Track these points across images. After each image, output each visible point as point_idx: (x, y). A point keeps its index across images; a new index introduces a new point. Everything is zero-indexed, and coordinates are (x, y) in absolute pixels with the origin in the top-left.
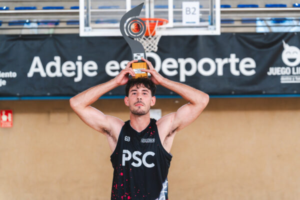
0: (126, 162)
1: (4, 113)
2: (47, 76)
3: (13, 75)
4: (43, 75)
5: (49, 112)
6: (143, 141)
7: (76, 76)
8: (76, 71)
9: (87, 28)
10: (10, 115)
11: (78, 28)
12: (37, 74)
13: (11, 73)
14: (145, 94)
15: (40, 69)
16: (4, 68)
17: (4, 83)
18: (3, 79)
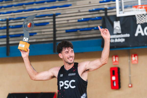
1: (133, 56)
2: (145, 35)
6: (70, 74)
12: (140, 34)
13: (127, 34)
15: (141, 32)
16: (123, 32)
17: (123, 40)
18: (123, 38)
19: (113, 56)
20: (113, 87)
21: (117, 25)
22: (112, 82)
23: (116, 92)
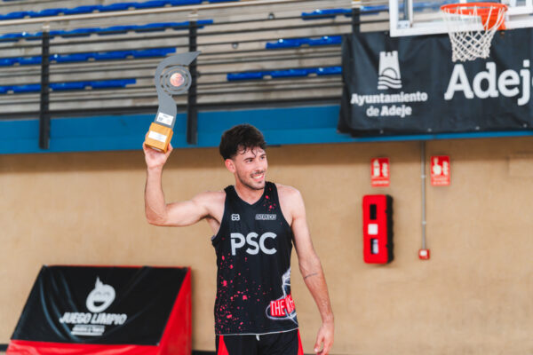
1: (436, 161)
3: (423, 97)
4: (469, 95)
5: (507, 159)
6: (260, 217)
10: (445, 164)
12: (459, 94)
13: (418, 94)
15: (465, 86)
16: (407, 87)
17: (407, 111)
18: (407, 104)
19: (373, 161)
20: (370, 258)
21: (389, 63)
23: (380, 273)
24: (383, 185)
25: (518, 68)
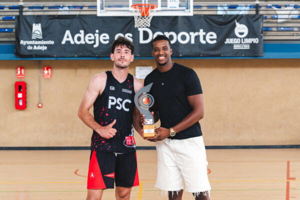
0: (112, 106)
1: (45, 68)
2: (75, 43)
3: (52, 43)
4: (72, 42)
5: (76, 68)
7: (95, 43)
8: (95, 40)
9: (102, 11)
10: (49, 70)
11: (96, 11)
12: (68, 42)
13: (50, 41)
14: (126, 53)
15: (70, 39)
16: (45, 37)
17: (45, 48)
18: (45, 45)
19: (17, 68)
20: (18, 107)
21: (37, 28)
22: (17, 100)
24: (22, 78)
25: (94, 33)
